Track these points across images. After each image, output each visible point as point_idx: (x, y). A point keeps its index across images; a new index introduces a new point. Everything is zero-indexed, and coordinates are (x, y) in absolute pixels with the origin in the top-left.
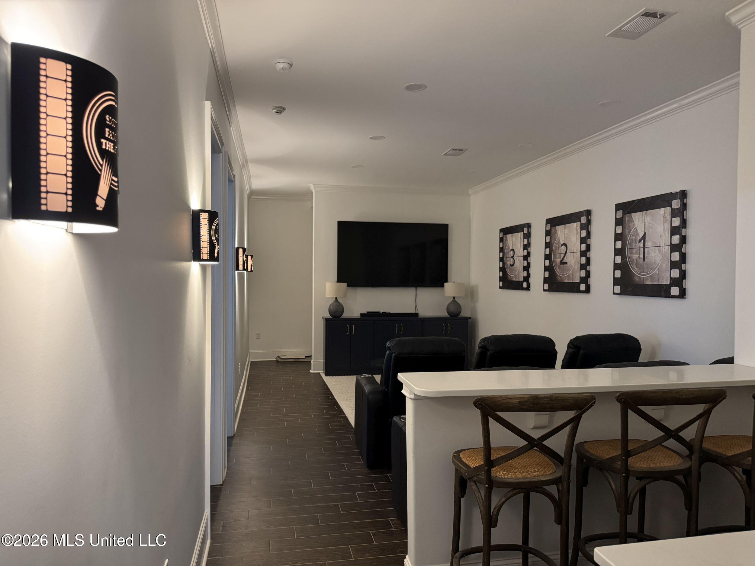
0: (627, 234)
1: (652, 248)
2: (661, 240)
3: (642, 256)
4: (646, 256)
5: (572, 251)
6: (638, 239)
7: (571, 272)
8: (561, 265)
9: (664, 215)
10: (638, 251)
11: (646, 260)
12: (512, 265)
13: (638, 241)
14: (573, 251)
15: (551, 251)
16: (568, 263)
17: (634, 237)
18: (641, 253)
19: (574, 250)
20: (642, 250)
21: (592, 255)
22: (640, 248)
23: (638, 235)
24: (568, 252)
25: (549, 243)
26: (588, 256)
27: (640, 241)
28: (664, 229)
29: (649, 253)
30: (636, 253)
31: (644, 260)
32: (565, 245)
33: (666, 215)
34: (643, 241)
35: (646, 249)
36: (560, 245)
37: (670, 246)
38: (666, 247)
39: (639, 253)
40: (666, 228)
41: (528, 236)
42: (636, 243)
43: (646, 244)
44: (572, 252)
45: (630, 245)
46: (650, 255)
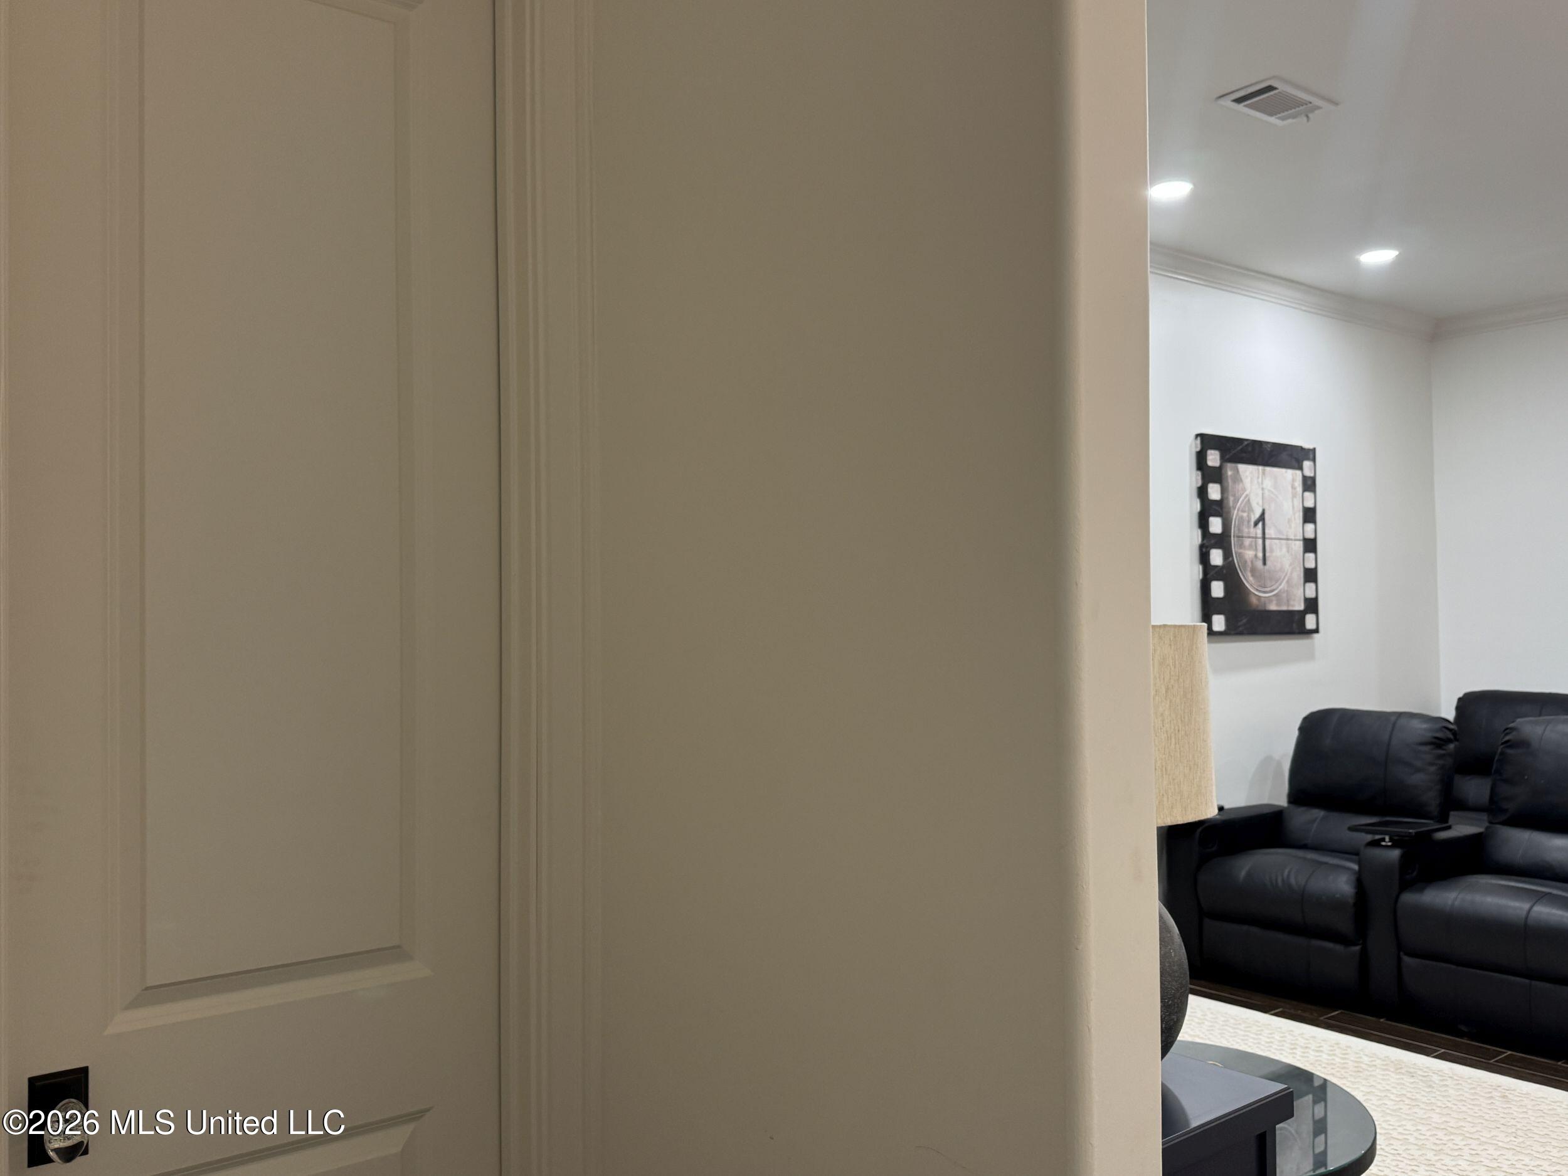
0: (1233, 503)
1: (1278, 540)
3: (1260, 555)
4: (1267, 554)
6: (1253, 518)
10: (1253, 544)
11: (1268, 562)
13: (1252, 523)
17: (1245, 515)
18: (1258, 547)
20: (1260, 541)
22: (1256, 538)
23: (1253, 511)
27: (1256, 524)
28: (1293, 509)
29: (1272, 551)
30: (1250, 547)
31: (1265, 563)
33: (1293, 485)
34: (1260, 525)
35: (1267, 542)
37: (1302, 542)
39: (1254, 547)
40: (1296, 508)
42: (1249, 527)
43: (1267, 531)
45: (1239, 530)
46: (1274, 554)
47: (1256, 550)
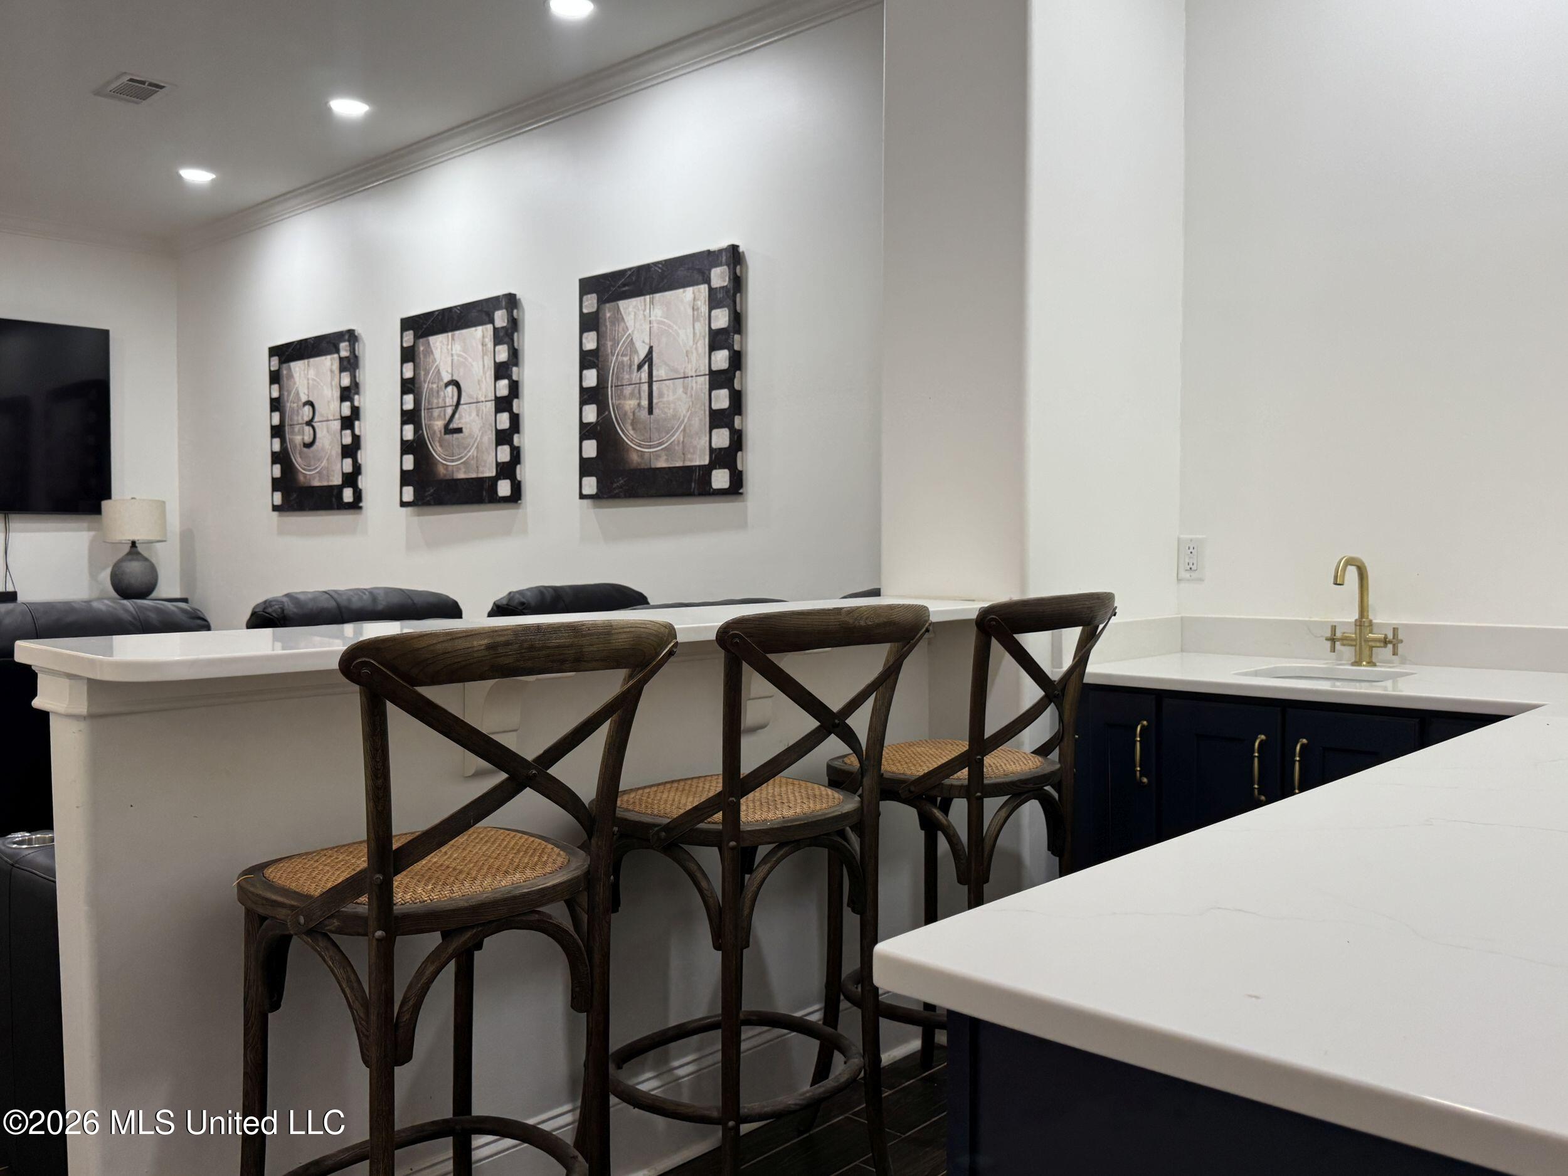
0: (609, 351)
1: (667, 382)
2: (688, 362)
3: (645, 403)
4: (655, 401)
5: (473, 399)
6: (636, 362)
7: (473, 452)
8: (447, 436)
9: (694, 304)
10: (636, 391)
11: (656, 411)
12: (309, 445)
13: (635, 367)
14: (477, 399)
15: (417, 402)
16: (464, 430)
17: (626, 359)
18: (642, 394)
19: (480, 396)
20: (645, 387)
21: (525, 406)
22: (640, 383)
23: (636, 352)
24: (462, 402)
25: (412, 381)
26: (515, 410)
27: (640, 367)
28: (694, 337)
29: (661, 395)
30: (632, 395)
31: (651, 411)
32: (454, 385)
33: (699, 303)
34: (646, 366)
35: (655, 386)
36: (442, 384)
37: (707, 377)
38: (702, 378)
39: (638, 395)
40: (698, 334)
41: (350, 364)
42: (630, 372)
43: (655, 373)
44: (475, 401)
45: (618, 378)
46: (665, 399)
47: (640, 398)
